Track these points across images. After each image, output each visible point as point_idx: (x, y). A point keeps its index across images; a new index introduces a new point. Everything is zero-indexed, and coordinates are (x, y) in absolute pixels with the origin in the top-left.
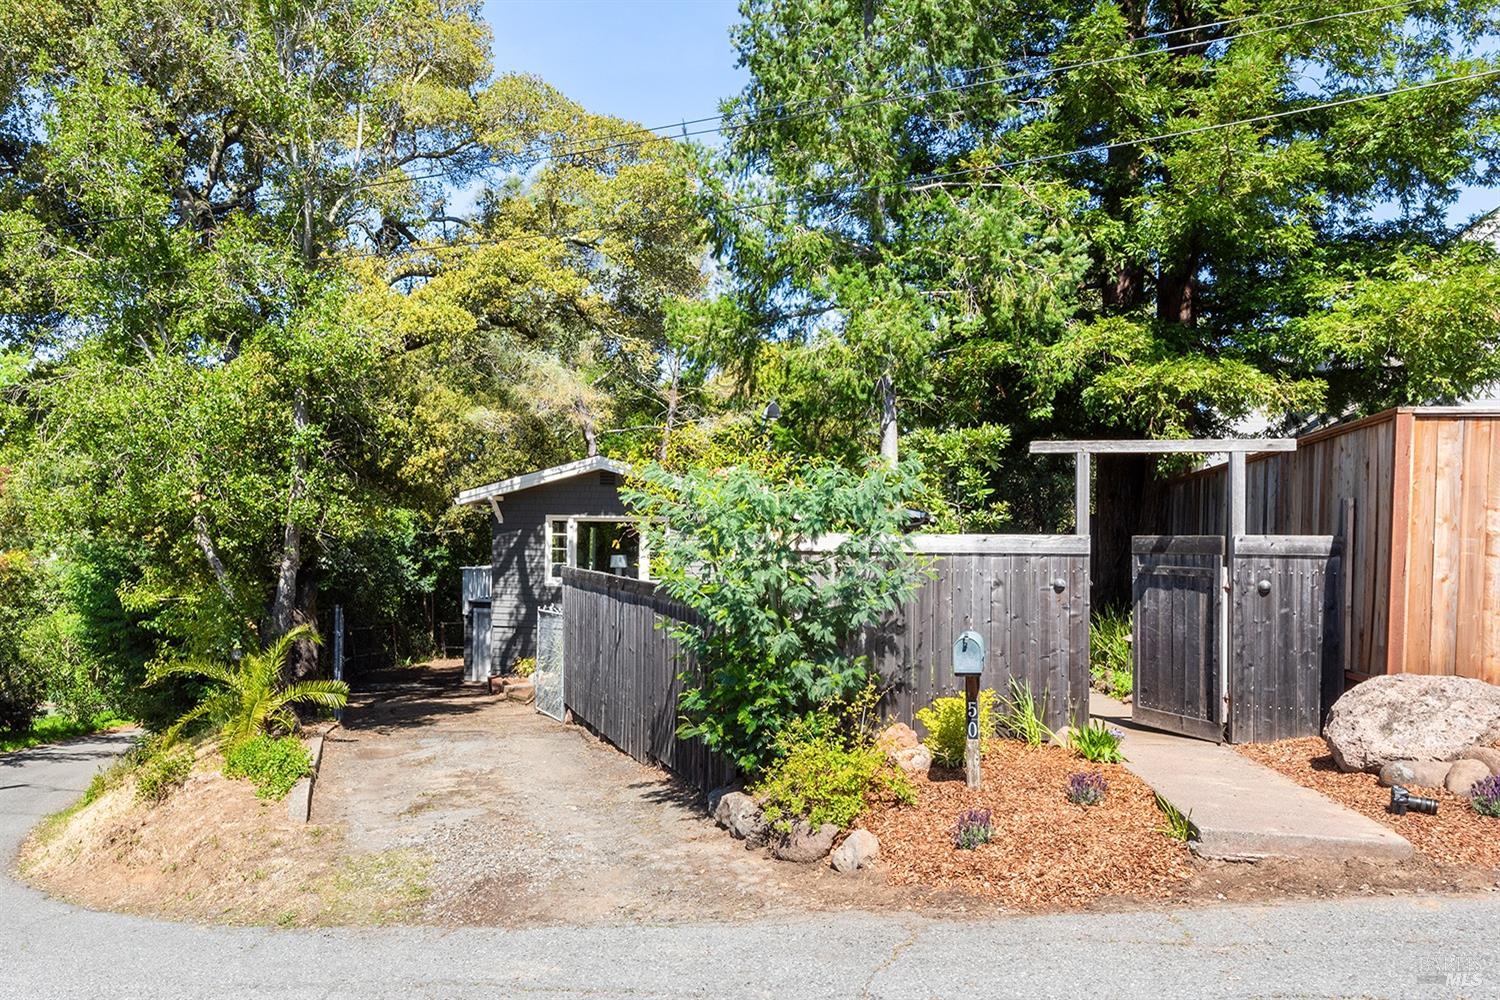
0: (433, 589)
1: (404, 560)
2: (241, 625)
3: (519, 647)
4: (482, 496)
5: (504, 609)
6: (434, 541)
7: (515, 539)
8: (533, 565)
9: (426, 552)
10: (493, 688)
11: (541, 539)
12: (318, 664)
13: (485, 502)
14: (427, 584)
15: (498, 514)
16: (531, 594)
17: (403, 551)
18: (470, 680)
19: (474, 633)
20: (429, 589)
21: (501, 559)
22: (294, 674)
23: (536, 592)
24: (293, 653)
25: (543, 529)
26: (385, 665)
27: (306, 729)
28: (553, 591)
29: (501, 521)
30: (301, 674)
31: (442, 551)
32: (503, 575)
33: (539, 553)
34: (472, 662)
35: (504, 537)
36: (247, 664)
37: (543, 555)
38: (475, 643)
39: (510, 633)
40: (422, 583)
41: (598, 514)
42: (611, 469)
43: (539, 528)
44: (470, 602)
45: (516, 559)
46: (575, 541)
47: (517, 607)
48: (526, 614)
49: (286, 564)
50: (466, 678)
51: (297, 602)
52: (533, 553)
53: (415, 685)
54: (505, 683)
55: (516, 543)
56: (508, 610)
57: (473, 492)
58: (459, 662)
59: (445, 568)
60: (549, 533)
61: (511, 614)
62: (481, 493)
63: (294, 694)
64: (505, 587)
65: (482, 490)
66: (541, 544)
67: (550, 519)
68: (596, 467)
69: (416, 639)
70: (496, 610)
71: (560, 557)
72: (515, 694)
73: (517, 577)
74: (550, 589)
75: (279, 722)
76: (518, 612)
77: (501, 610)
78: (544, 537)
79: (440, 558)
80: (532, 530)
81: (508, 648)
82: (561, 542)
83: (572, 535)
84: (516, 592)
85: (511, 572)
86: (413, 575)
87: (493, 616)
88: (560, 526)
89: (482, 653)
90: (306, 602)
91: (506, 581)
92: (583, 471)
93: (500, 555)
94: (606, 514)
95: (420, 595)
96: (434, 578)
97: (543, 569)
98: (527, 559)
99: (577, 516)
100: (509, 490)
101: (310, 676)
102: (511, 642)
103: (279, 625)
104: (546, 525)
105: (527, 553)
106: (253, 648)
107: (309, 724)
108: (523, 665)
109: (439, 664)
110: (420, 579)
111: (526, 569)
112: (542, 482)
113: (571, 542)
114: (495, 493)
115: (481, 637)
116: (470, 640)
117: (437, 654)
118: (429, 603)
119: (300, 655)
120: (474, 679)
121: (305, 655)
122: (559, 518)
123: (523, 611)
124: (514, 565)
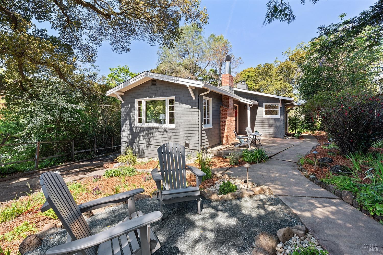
5: (126, 135)
11: (135, 109)
15: (121, 99)
23: (134, 129)
29: (123, 102)
39: (127, 144)
41: (152, 97)
42: (151, 77)
45: (128, 116)
47: (129, 135)
48: (132, 137)
52: (133, 114)
55: (128, 110)
57: (110, 91)
60: (137, 106)
62: (113, 91)
67: (137, 100)
70: (123, 135)
71: (140, 115)
73: (129, 123)
74: (138, 127)
76: (129, 137)
82: (141, 109)
84: (129, 129)
88: (140, 103)
92: (141, 78)
94: (155, 97)
97: (136, 120)
98: (131, 116)
99: (145, 99)
100: (120, 89)
104: (136, 103)
111: (131, 120)
112: (130, 84)
113: (144, 109)
114: (117, 90)
122: (140, 100)
123: (131, 136)
124: (128, 118)
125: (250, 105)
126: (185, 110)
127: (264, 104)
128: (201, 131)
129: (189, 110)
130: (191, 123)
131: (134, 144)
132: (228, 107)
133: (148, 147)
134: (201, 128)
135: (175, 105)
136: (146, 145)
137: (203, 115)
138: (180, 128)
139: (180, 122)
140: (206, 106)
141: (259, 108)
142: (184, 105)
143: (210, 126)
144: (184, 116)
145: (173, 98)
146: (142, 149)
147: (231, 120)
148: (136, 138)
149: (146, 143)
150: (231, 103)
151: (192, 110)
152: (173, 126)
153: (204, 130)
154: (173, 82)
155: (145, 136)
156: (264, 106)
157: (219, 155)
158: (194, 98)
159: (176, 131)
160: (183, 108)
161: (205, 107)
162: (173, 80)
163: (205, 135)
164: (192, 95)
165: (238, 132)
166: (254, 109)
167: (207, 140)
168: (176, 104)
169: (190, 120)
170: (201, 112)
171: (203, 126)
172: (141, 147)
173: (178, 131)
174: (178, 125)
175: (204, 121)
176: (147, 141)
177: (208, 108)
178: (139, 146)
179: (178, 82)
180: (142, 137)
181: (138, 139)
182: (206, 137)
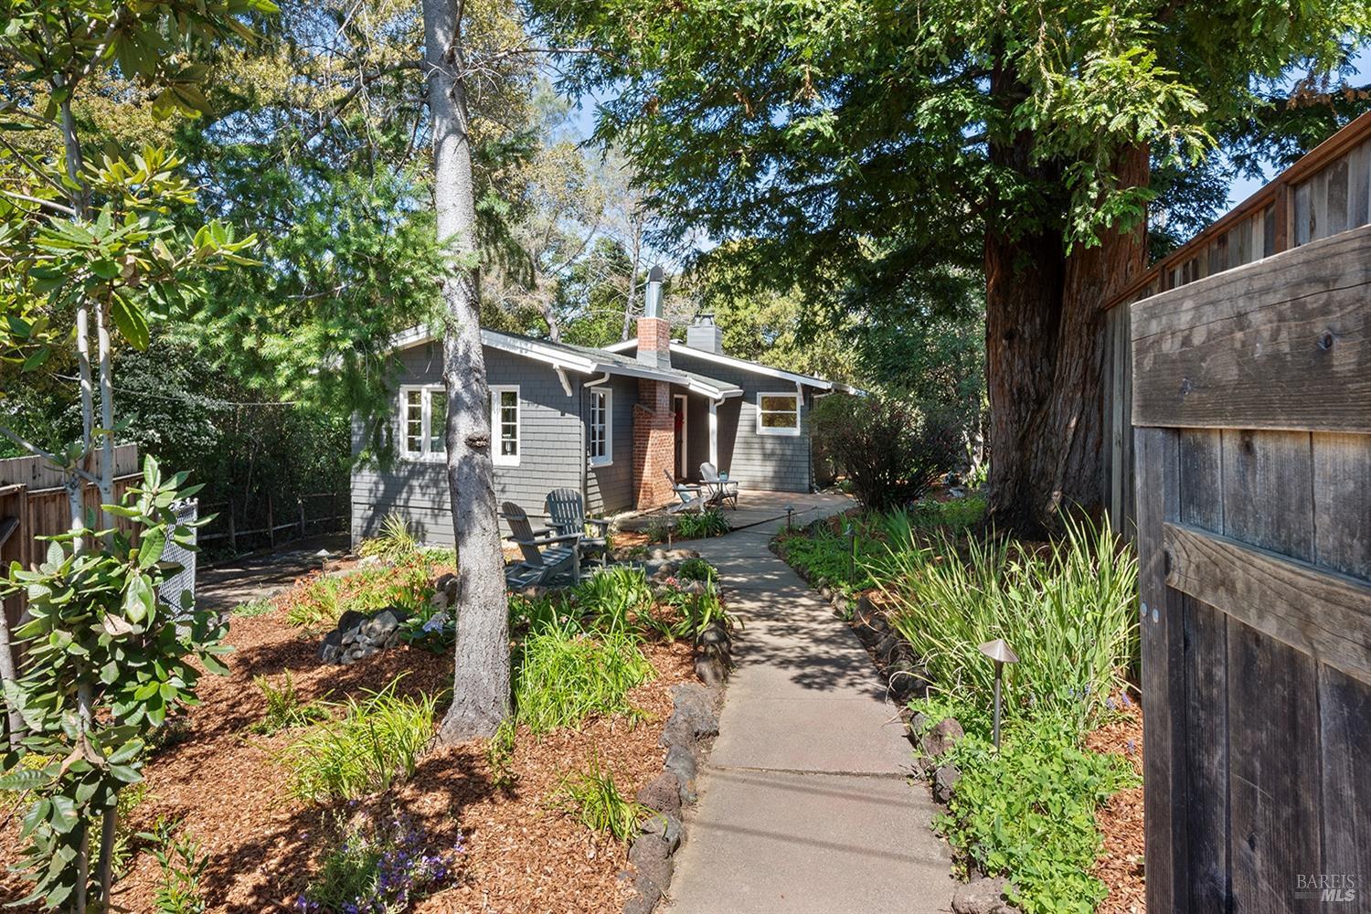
5: (366, 485)
11: (397, 411)
16: (389, 469)
21: (361, 432)
23: (394, 467)
25: (399, 400)
28: (410, 466)
33: (396, 426)
37: (399, 428)
39: (370, 511)
43: (395, 398)
46: (429, 412)
47: (376, 483)
48: (385, 491)
52: (389, 426)
56: (369, 486)
60: (404, 405)
61: (371, 491)
66: (398, 416)
67: (404, 390)
70: (358, 486)
71: (414, 430)
74: (407, 463)
76: (377, 490)
77: (361, 486)
78: (399, 409)
80: (389, 402)
81: (369, 527)
82: (414, 413)
83: (426, 405)
84: (375, 467)
87: (354, 493)
88: (413, 397)
93: (359, 427)
97: (400, 442)
99: (430, 386)
102: (371, 520)
104: (401, 395)
113: (426, 414)
122: (413, 388)
123: (382, 487)
125: (716, 401)
126: (546, 422)
127: (760, 395)
128: (587, 472)
129: (555, 422)
130: (560, 453)
131: (392, 509)
132: (654, 407)
133: (435, 516)
134: (587, 464)
135: (518, 408)
136: (429, 512)
137: (590, 434)
138: (532, 467)
139: (533, 452)
140: (597, 409)
141: (745, 405)
142: (541, 407)
143: (606, 460)
144: (542, 437)
145: (516, 388)
146: (418, 523)
147: (661, 443)
148: (401, 492)
149: (429, 505)
150: (663, 399)
151: (562, 422)
152: (513, 461)
153: (594, 470)
154: (517, 352)
155: (428, 487)
156: (759, 399)
157: (626, 528)
158: (569, 393)
159: (521, 474)
160: (539, 415)
161: (594, 412)
162: (514, 347)
163: (595, 482)
164: (566, 386)
165: (685, 475)
166: (730, 410)
167: (599, 496)
168: (520, 406)
169: (557, 445)
170: (587, 426)
171: (590, 460)
172: (415, 517)
173: (527, 474)
174: (528, 459)
175: (594, 448)
176: (434, 501)
177: (602, 414)
178: (409, 513)
179: (529, 355)
180: (417, 490)
181: (404, 495)
182: (597, 489)
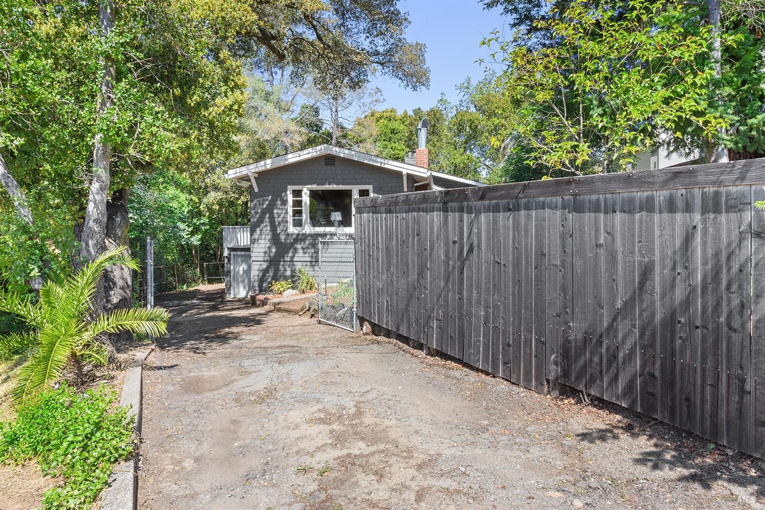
0: (199, 243)
1: (181, 225)
2: (41, 249)
3: (272, 274)
4: (244, 173)
5: (261, 249)
6: (199, 214)
7: (267, 203)
8: (280, 219)
9: (195, 221)
10: (258, 303)
11: (284, 202)
12: (133, 290)
13: (246, 178)
14: (196, 240)
15: (255, 185)
16: (279, 239)
17: (182, 220)
18: (229, 297)
19: (232, 267)
20: (197, 243)
21: (258, 216)
22: (108, 301)
23: (283, 237)
24: (106, 280)
25: (286, 195)
26: (171, 289)
27: (121, 357)
28: (294, 236)
29: (256, 190)
30: (115, 300)
31: (205, 220)
32: (259, 226)
33: (284, 212)
34: (230, 285)
35: (259, 201)
36: (48, 293)
37: (286, 213)
38: (232, 274)
39: (265, 265)
40: (192, 239)
41: (324, 184)
42: (334, 153)
43: (284, 194)
44: (229, 249)
45: (268, 215)
46: (308, 202)
47: (269, 248)
48: (276, 252)
49: (95, 186)
50: (227, 296)
51: (109, 230)
52: (280, 211)
53: (194, 301)
54: (267, 299)
55: (268, 205)
56: (263, 250)
57: (238, 170)
58: (222, 286)
59: (206, 230)
60: (290, 198)
61: (265, 253)
62: (244, 171)
63: (107, 324)
64: (261, 234)
65: (244, 169)
66: (285, 205)
67: (290, 188)
68: (324, 153)
69: (189, 273)
70: (255, 250)
71: (297, 213)
72: (282, 306)
73: (269, 228)
74: (292, 235)
75: (90, 357)
76: (270, 251)
77: (257, 250)
78: (287, 201)
79: (204, 224)
80: (278, 196)
81: (264, 275)
82: (298, 203)
83: (306, 198)
84: (269, 237)
85: (265, 224)
86: (187, 235)
87: (253, 255)
88: (298, 193)
89: (237, 280)
90: (119, 232)
91: (261, 230)
92: (315, 154)
93: (256, 213)
94: (330, 184)
95: (190, 247)
96: (200, 236)
97: (287, 222)
98: (276, 216)
99: (309, 186)
100: (263, 168)
101: (124, 304)
102: (265, 271)
103: (88, 251)
104: (288, 192)
105: (275, 211)
106: (57, 276)
107: (125, 351)
108: (277, 286)
109: (205, 287)
110: (191, 237)
111: (275, 222)
112: (287, 162)
113: (306, 203)
114: (253, 171)
115: (236, 270)
116: (229, 272)
117: (202, 282)
118: (196, 252)
119: (115, 284)
120: (232, 296)
121: (120, 283)
122: (297, 187)
123: (274, 250)
124: (267, 219)
131: (282, 263)
133: (312, 266)
136: (308, 263)
145: (370, 187)
146: (301, 271)
148: (288, 253)
149: (308, 260)
154: (379, 165)
155: (308, 248)
158: (406, 190)
164: (406, 185)
172: (298, 268)
176: (312, 257)
178: (294, 265)
179: (386, 166)
180: (300, 251)
